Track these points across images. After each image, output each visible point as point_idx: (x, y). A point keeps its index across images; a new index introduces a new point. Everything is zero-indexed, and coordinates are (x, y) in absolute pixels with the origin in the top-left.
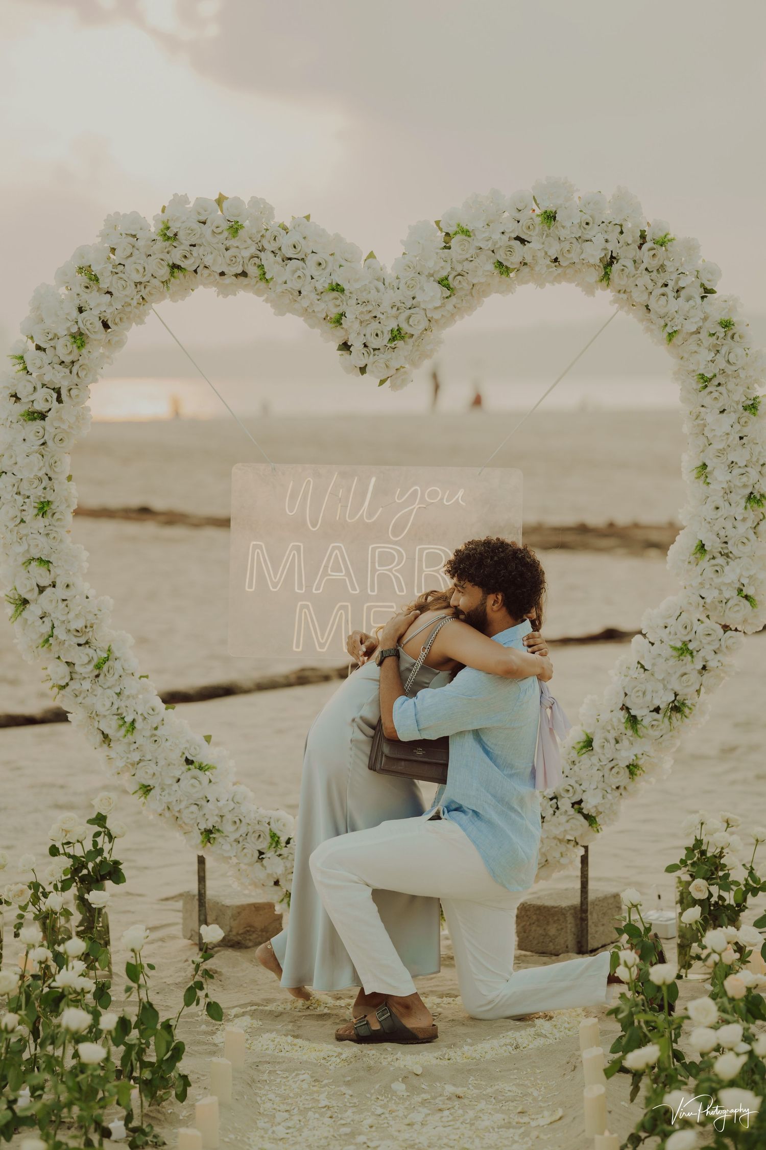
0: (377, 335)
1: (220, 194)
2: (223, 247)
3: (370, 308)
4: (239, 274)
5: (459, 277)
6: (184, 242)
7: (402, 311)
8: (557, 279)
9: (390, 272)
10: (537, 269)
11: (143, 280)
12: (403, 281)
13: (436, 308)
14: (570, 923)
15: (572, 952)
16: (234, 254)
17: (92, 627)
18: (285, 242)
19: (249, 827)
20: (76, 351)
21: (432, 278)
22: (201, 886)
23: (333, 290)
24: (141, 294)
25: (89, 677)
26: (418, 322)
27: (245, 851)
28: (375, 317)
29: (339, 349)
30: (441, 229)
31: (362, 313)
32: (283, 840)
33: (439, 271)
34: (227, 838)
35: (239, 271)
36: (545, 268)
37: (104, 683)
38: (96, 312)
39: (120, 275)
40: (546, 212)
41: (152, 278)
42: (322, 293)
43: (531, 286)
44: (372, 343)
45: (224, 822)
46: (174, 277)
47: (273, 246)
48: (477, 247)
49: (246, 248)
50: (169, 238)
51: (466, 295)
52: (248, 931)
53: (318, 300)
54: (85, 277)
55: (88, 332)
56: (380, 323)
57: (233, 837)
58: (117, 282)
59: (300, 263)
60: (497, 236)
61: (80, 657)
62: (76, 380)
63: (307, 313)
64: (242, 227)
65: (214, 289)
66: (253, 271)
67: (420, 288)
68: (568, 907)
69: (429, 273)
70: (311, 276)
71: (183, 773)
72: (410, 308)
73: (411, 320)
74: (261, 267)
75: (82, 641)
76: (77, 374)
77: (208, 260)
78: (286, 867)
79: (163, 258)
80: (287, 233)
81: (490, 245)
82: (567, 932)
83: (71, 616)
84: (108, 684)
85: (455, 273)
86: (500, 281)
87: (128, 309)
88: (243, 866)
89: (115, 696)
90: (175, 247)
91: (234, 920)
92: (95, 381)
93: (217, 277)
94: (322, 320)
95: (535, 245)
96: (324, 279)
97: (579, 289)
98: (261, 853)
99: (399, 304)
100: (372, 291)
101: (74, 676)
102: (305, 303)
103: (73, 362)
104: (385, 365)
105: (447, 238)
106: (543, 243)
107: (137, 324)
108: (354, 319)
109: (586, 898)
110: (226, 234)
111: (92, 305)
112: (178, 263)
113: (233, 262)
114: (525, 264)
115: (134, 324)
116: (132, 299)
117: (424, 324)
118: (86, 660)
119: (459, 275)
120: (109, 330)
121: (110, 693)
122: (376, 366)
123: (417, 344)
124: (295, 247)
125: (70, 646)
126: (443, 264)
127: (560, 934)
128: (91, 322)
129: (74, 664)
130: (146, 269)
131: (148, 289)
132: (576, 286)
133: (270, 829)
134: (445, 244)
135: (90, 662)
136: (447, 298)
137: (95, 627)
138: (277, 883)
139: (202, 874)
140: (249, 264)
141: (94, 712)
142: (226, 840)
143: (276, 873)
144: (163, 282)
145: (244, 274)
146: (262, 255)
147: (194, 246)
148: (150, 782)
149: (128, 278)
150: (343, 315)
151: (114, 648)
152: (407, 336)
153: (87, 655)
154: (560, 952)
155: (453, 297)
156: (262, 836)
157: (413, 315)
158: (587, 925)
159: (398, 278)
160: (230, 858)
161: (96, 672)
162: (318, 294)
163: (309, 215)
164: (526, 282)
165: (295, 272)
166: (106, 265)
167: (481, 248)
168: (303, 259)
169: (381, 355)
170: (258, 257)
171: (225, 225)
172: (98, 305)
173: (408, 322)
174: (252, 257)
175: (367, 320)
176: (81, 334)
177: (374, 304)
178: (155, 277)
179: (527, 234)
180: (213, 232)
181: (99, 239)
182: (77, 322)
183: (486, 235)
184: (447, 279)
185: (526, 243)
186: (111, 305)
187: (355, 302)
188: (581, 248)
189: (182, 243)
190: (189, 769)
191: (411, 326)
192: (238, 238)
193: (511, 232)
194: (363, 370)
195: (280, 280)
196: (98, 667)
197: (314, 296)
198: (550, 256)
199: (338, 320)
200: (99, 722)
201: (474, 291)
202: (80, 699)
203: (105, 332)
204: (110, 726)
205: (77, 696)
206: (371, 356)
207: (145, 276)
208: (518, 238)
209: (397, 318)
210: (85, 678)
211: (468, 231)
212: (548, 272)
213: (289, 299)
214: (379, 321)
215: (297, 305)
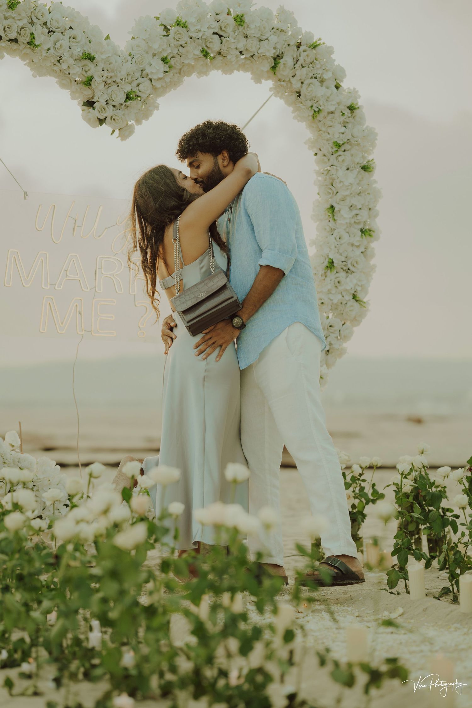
0: (116, 95)
2: (2, 17)
3: (112, 74)
4: (12, 40)
5: (174, 58)
7: (134, 79)
9: (123, 49)
10: (229, 57)
12: (135, 57)
13: (159, 79)
16: (10, 24)
18: (50, 18)
21: (157, 57)
23: (86, 58)
26: (146, 88)
28: (114, 82)
29: (83, 105)
30: (160, 23)
31: (106, 77)
33: (161, 52)
35: (13, 38)
36: (235, 58)
40: (238, 16)
42: (77, 59)
44: (112, 101)
47: (41, 20)
48: (189, 36)
49: (19, 20)
51: (177, 73)
53: (74, 64)
59: (61, 35)
60: (204, 29)
63: (62, 75)
64: (19, 2)
67: (147, 64)
69: (153, 53)
70: (69, 46)
72: (140, 78)
73: (140, 87)
74: (31, 35)
80: (50, 12)
85: (171, 55)
94: (73, 82)
95: (229, 40)
96: (79, 49)
99: (132, 74)
100: (113, 62)
102: (64, 66)
105: (166, 29)
106: (235, 39)
108: (100, 82)
110: (5, 7)
113: (9, 29)
114: (220, 53)
119: (174, 56)
124: (56, 23)
126: (164, 47)
134: (164, 33)
136: (166, 72)
140: (21, 33)
145: (16, 40)
146: (32, 27)
150: (92, 78)
152: (137, 97)
155: (170, 73)
157: (143, 83)
159: (130, 55)
162: (74, 60)
164: (217, 69)
165: (56, 42)
167: (192, 38)
168: (62, 33)
169: (117, 111)
170: (27, 28)
171: (5, 2)
173: (138, 88)
174: (23, 27)
175: (108, 84)
177: (115, 72)
179: (224, 31)
183: (197, 28)
184: (166, 59)
185: (222, 37)
187: (101, 69)
188: (259, 45)
191: (140, 90)
192: (14, 11)
193: (213, 28)
194: (101, 121)
195: (46, 47)
197: (71, 61)
198: (238, 49)
199: (88, 82)
201: (182, 71)
206: (111, 111)
208: (217, 34)
209: (131, 83)
211: (184, 24)
212: (235, 60)
213: (51, 62)
214: (117, 85)
215: (55, 68)
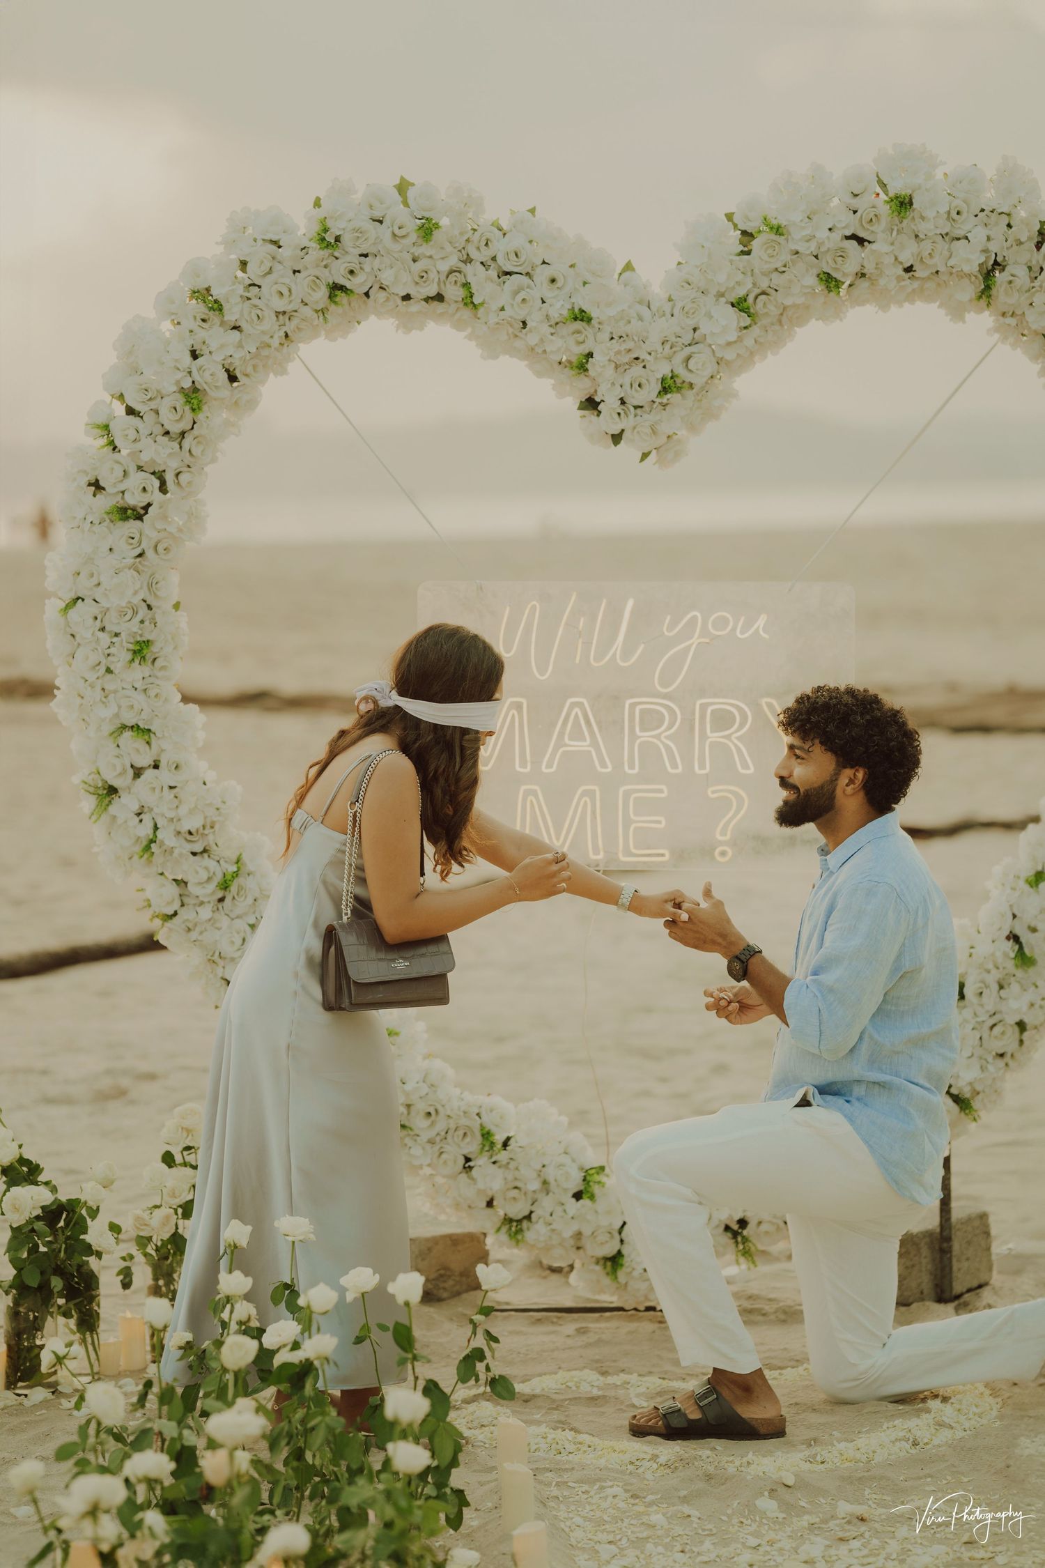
0: (640, 385)
1: (402, 178)
2: (409, 258)
3: (630, 345)
4: (432, 298)
5: (763, 297)
6: (351, 250)
7: (679, 349)
8: (910, 298)
9: (658, 290)
10: (882, 282)
11: (289, 308)
12: (679, 305)
13: (729, 344)
14: (925, 1257)
15: (929, 1300)
16: (425, 268)
17: (212, 827)
18: (500, 247)
19: (451, 1121)
20: (189, 415)
21: (723, 300)
23: (575, 319)
24: (285, 329)
25: (209, 902)
26: (703, 365)
27: (444, 1156)
28: (637, 359)
29: (580, 408)
30: (735, 226)
31: (619, 352)
32: (499, 1138)
33: (733, 288)
34: (418, 1138)
35: (433, 293)
36: (895, 282)
37: (231, 911)
38: (218, 357)
39: (255, 301)
40: (897, 197)
41: (301, 305)
42: (557, 324)
43: (869, 310)
44: (633, 397)
45: (413, 1113)
46: (335, 303)
47: (485, 255)
48: (792, 250)
49: (443, 258)
50: (329, 245)
51: (773, 324)
52: (441, 1276)
53: (552, 334)
54: (202, 305)
55: (206, 387)
56: (644, 367)
57: (425, 1136)
58: (251, 312)
59: (525, 279)
60: (823, 234)
61: (196, 871)
62: (188, 459)
63: (534, 355)
64: (437, 226)
65: (392, 320)
66: (454, 292)
67: (705, 315)
68: (922, 1233)
69: (718, 292)
70: (542, 299)
72: (690, 345)
73: (691, 363)
74: (466, 285)
75: (198, 848)
76: (190, 451)
77: (387, 277)
78: (505, 1179)
79: (318, 274)
80: (505, 234)
81: (813, 247)
82: (921, 1271)
83: (183, 811)
84: (238, 911)
85: (757, 291)
86: (825, 303)
87: (265, 352)
88: (440, 1180)
89: (248, 929)
90: (337, 258)
91: (423, 1260)
92: (214, 460)
93: (399, 301)
94: (556, 365)
95: (880, 246)
96: (562, 302)
97: (942, 312)
98: (468, 1160)
99: (673, 339)
100: (632, 321)
101: (186, 900)
102: (532, 339)
103: (183, 434)
104: (651, 431)
105: (746, 239)
106: (892, 244)
107: (276, 374)
108: (607, 362)
109: (949, 1219)
110: (413, 237)
111: (213, 345)
112: (342, 281)
113: (424, 279)
114: (863, 275)
115: (271, 375)
116: (272, 337)
117: (710, 369)
118: (204, 876)
119: (764, 293)
120: (235, 384)
121: (241, 925)
122: (638, 432)
123: (699, 398)
124: (516, 255)
125: (181, 855)
126: (740, 277)
127: (910, 1273)
128: (210, 373)
129: (186, 883)
130: (293, 291)
131: (295, 322)
132: (939, 307)
133: (481, 1125)
134: (741, 248)
135: (209, 879)
136: (746, 328)
137: (217, 827)
138: (490, 1204)
140: (447, 283)
141: (217, 954)
142: (416, 1141)
143: (491, 1189)
144: (317, 311)
145: (439, 298)
146: (468, 269)
147: (366, 256)
149: (267, 305)
150: (590, 355)
151: (245, 858)
152: (686, 385)
153: (206, 868)
154: (911, 1300)
155: (755, 327)
156: (469, 1134)
157: (695, 355)
158: (950, 1259)
159: (670, 300)
160: (421, 1167)
161: (220, 895)
162: (551, 326)
163: (535, 208)
164: (862, 303)
165: (516, 293)
166: (234, 287)
167: (797, 253)
168: (528, 274)
169: (646, 416)
170: (460, 272)
171: (412, 225)
172: (222, 346)
173: (687, 365)
174: (451, 272)
175: (624, 364)
176: (196, 390)
177: (636, 339)
178: (306, 304)
179: (868, 229)
180: (394, 235)
181: (221, 249)
182: (190, 373)
183: (808, 232)
184: (745, 300)
185: (866, 243)
186: (240, 345)
187: (607, 336)
188: (949, 250)
189: (347, 252)
191: (691, 371)
192: (432, 243)
193: (844, 228)
194: (617, 438)
195: (495, 306)
196: (225, 886)
197: (546, 329)
198: (901, 263)
199: (582, 365)
200: (224, 967)
201: (784, 319)
202: (194, 935)
203: (230, 388)
205: (189, 930)
206: (631, 417)
207: (291, 302)
208: (854, 237)
209: (669, 359)
210: (202, 903)
211: (779, 227)
212: (895, 287)
213: (508, 334)
214: (643, 364)
215: (518, 344)
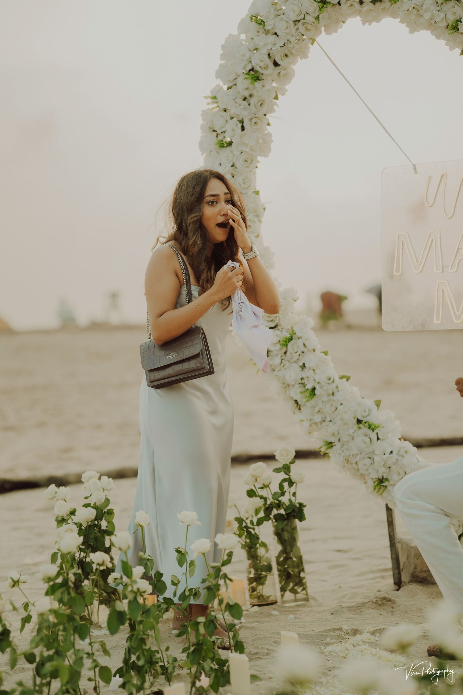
11: (298, 18)
20: (251, 87)
22: (390, 529)
24: (298, 30)
25: (280, 354)
37: (291, 359)
38: (265, 51)
39: (281, 16)
41: (306, 14)
42: (442, 4)
45: (391, 473)
46: (323, 11)
53: (438, 11)
54: (255, 23)
55: (260, 69)
58: (279, 23)
61: (272, 338)
62: (254, 110)
63: (431, 25)
65: (359, 17)
71: (355, 431)
75: (273, 325)
76: (255, 105)
84: (294, 359)
87: (290, 46)
89: (300, 369)
92: (272, 110)
94: (443, 29)
102: (427, 15)
103: (250, 96)
107: (301, 58)
111: (261, 44)
115: (299, 58)
116: (292, 36)
118: (276, 340)
120: (279, 67)
121: (296, 366)
128: (261, 61)
130: (301, 8)
131: (305, 25)
135: (279, 341)
139: (390, 519)
141: (286, 383)
144: (315, 18)
148: (331, 439)
149: (288, 18)
150: (459, 21)
151: (295, 329)
153: (277, 336)
161: (284, 349)
162: (438, 6)
172: (266, 45)
176: (256, 71)
178: (309, 14)
182: (251, 62)
186: (275, 43)
190: (360, 428)
197: (433, 8)
199: (456, 26)
200: (290, 391)
202: (276, 373)
203: (276, 70)
204: (296, 393)
205: (274, 370)
207: (300, 14)
215: (422, 20)
